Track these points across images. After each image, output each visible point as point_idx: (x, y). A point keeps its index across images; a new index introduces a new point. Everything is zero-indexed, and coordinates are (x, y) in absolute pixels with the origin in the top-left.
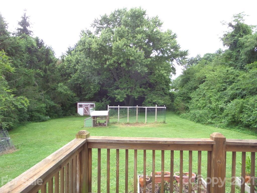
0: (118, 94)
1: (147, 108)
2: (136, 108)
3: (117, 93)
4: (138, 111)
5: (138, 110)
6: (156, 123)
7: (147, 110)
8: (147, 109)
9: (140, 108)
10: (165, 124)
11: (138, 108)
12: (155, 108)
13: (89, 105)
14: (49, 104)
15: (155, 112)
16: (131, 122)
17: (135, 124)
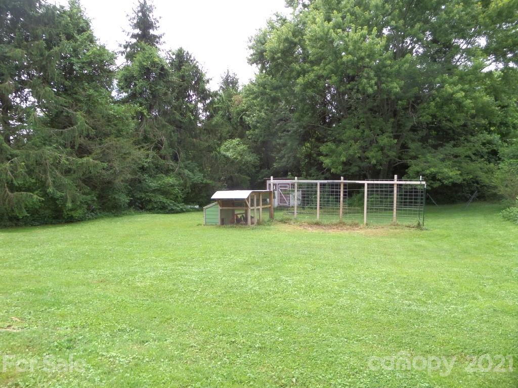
0: (326, 155)
1: (368, 184)
2: (340, 183)
3: (324, 153)
4: (344, 192)
5: (344, 189)
6: (394, 227)
7: (368, 191)
8: (368, 188)
9: (349, 184)
10: (419, 232)
11: (345, 185)
12: (393, 185)
13: (289, 184)
14: (190, 179)
15: (393, 195)
16: (325, 221)
17: (335, 227)
